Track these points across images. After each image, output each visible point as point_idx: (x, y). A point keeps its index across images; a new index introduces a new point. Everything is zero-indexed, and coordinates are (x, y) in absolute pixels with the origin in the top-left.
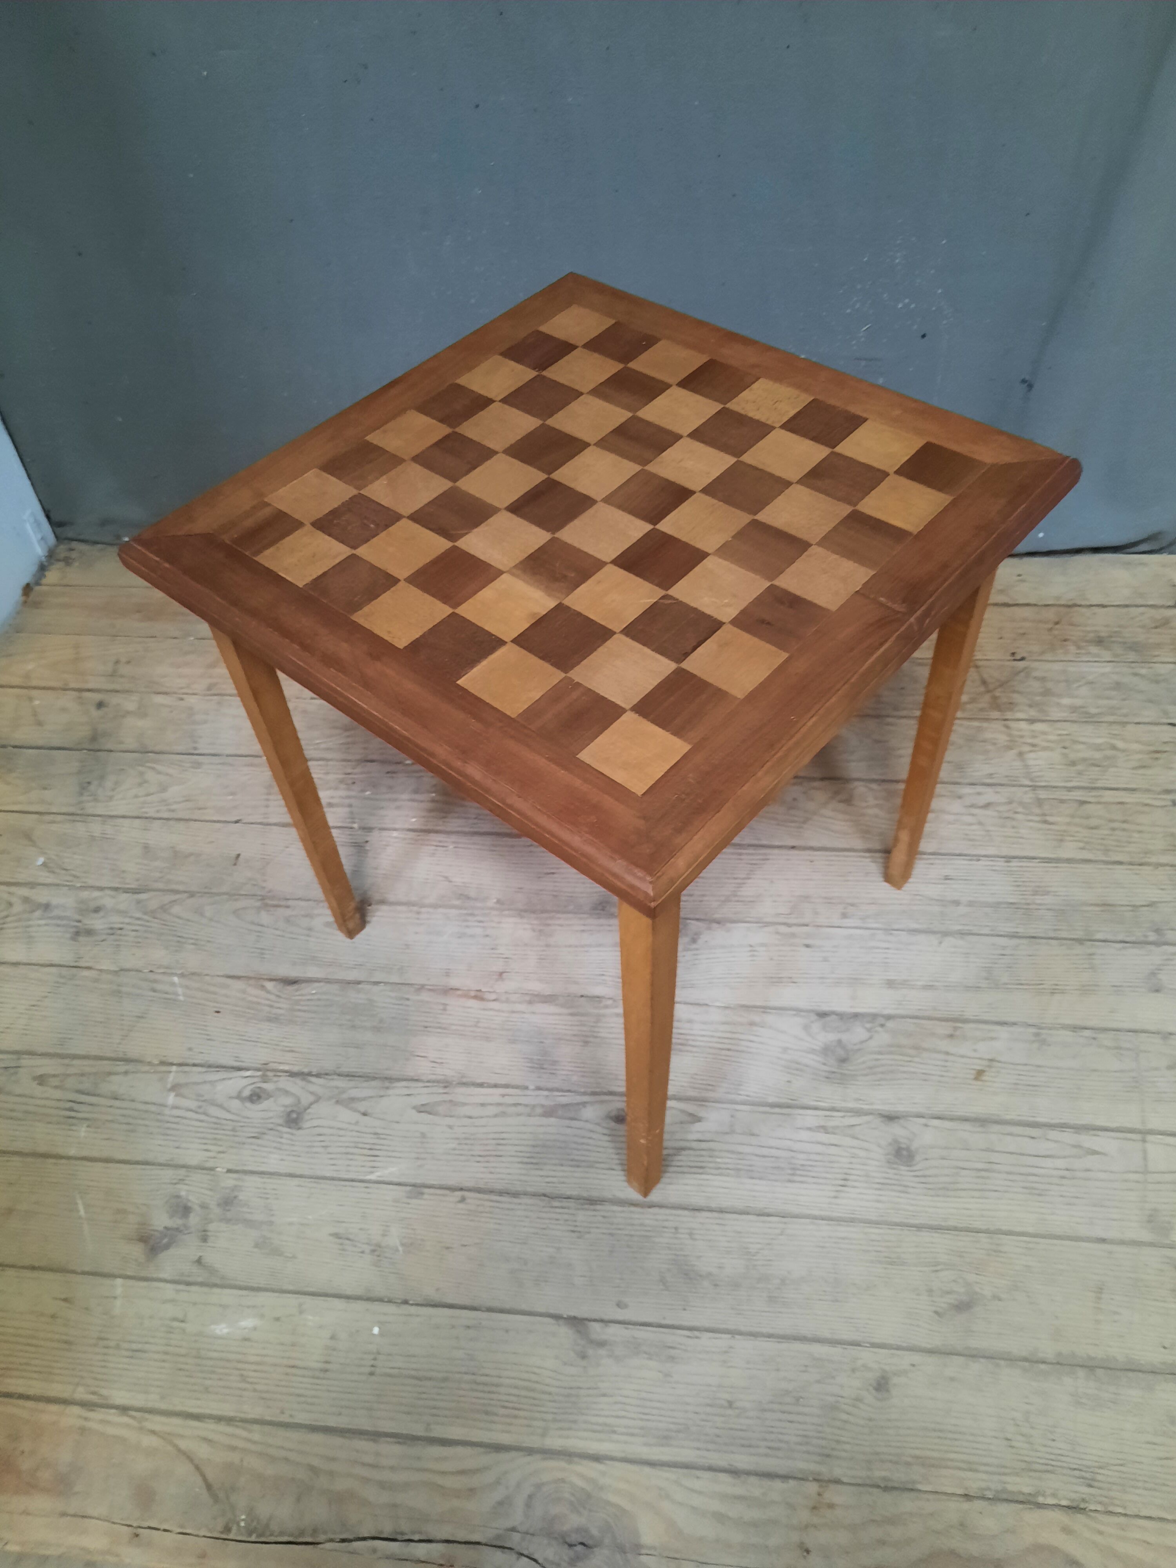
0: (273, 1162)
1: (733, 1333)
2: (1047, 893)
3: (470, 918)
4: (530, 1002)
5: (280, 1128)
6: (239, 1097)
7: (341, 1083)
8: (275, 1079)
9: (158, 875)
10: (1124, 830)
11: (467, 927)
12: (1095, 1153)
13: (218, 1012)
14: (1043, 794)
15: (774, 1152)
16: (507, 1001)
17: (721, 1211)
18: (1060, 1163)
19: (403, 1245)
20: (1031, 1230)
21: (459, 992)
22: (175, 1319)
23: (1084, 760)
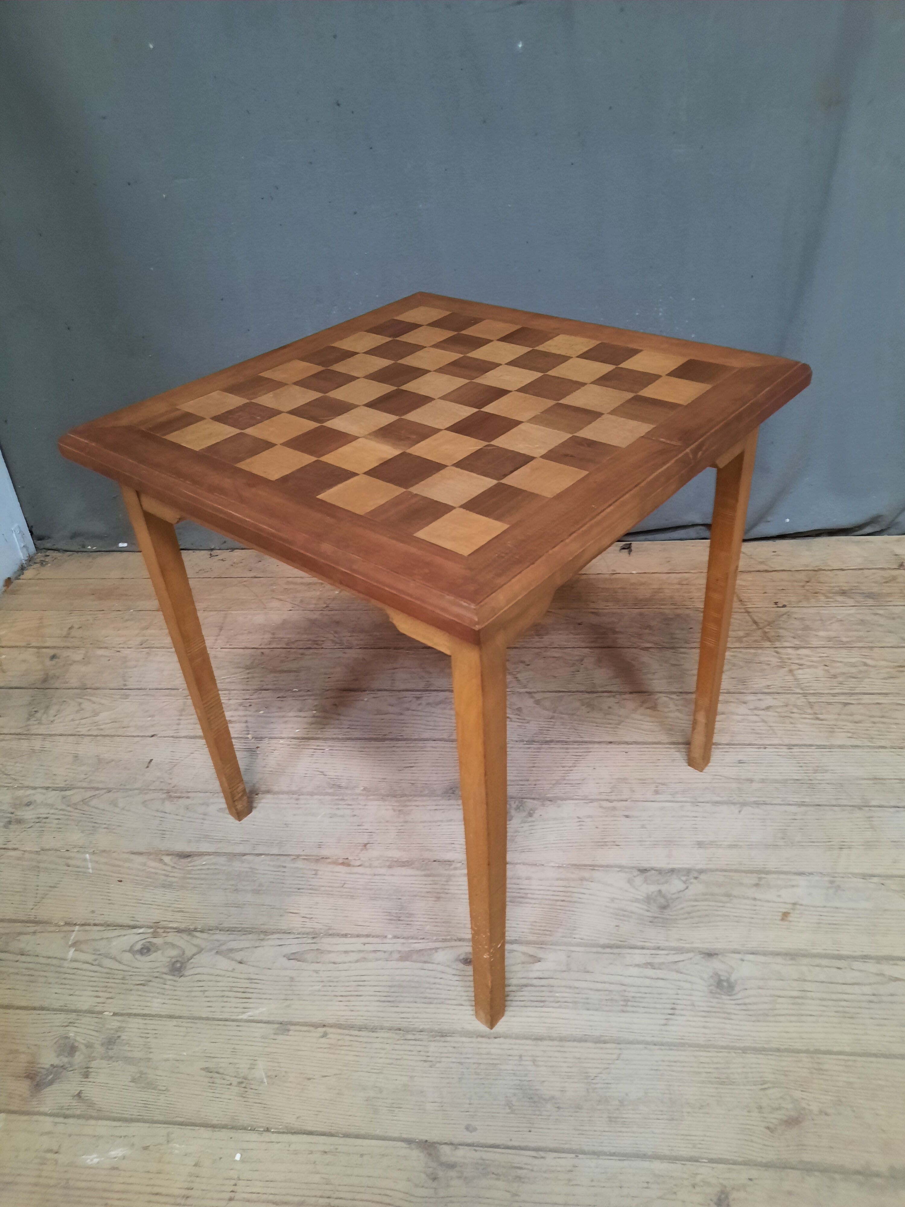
0: (156, 1005)
1: (577, 1152)
2: (826, 771)
3: (340, 802)
4: (390, 867)
5: (165, 976)
6: (131, 950)
7: (221, 937)
8: (164, 935)
9: (83, 776)
10: (883, 723)
11: (338, 809)
12: (897, 979)
13: (121, 881)
14: (812, 699)
15: (607, 986)
16: (370, 866)
17: (562, 1039)
18: (867, 989)
19: (268, 1077)
20: (847, 1049)
21: (329, 860)
22: (50, 1151)
23: (844, 673)
